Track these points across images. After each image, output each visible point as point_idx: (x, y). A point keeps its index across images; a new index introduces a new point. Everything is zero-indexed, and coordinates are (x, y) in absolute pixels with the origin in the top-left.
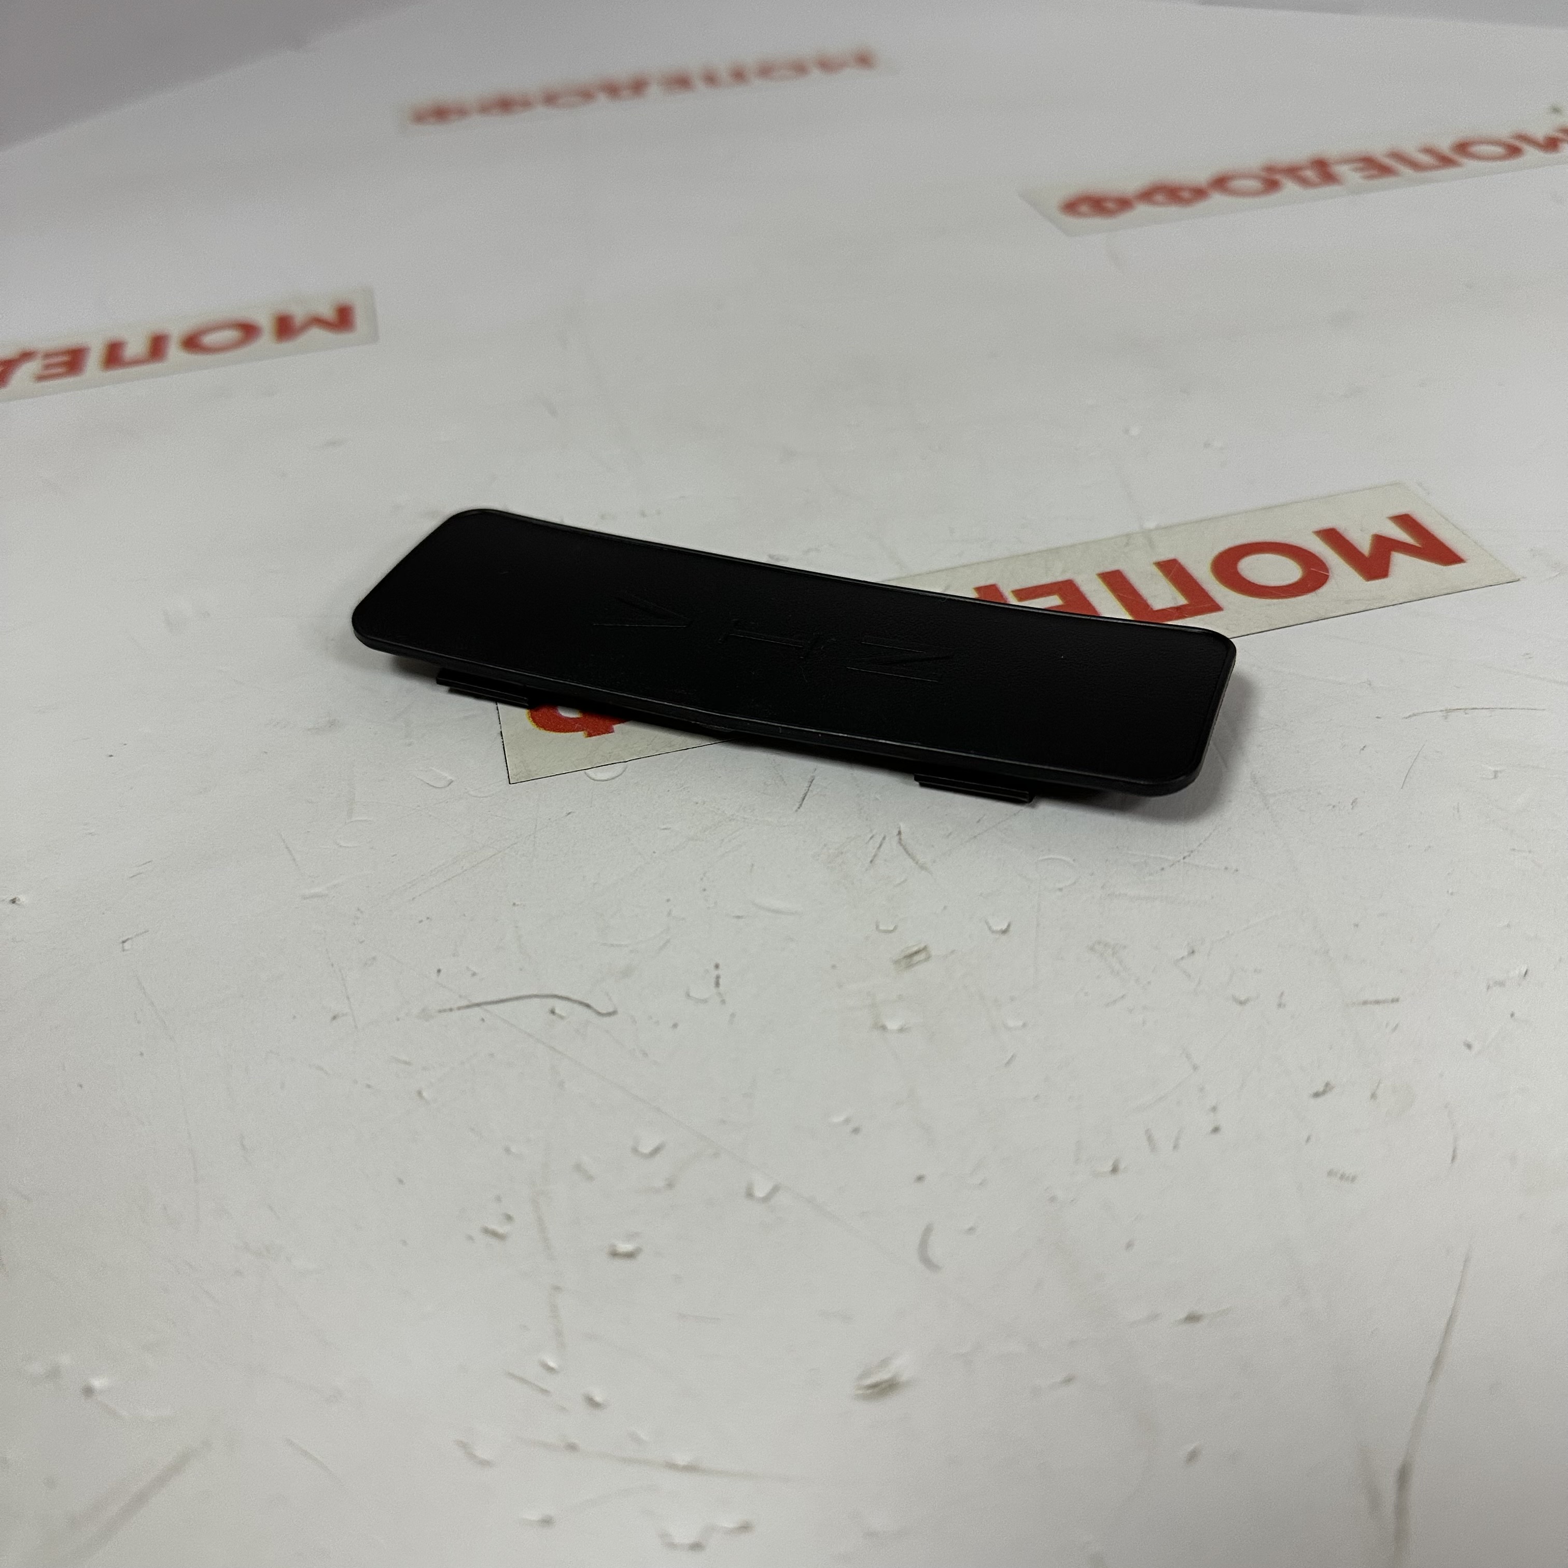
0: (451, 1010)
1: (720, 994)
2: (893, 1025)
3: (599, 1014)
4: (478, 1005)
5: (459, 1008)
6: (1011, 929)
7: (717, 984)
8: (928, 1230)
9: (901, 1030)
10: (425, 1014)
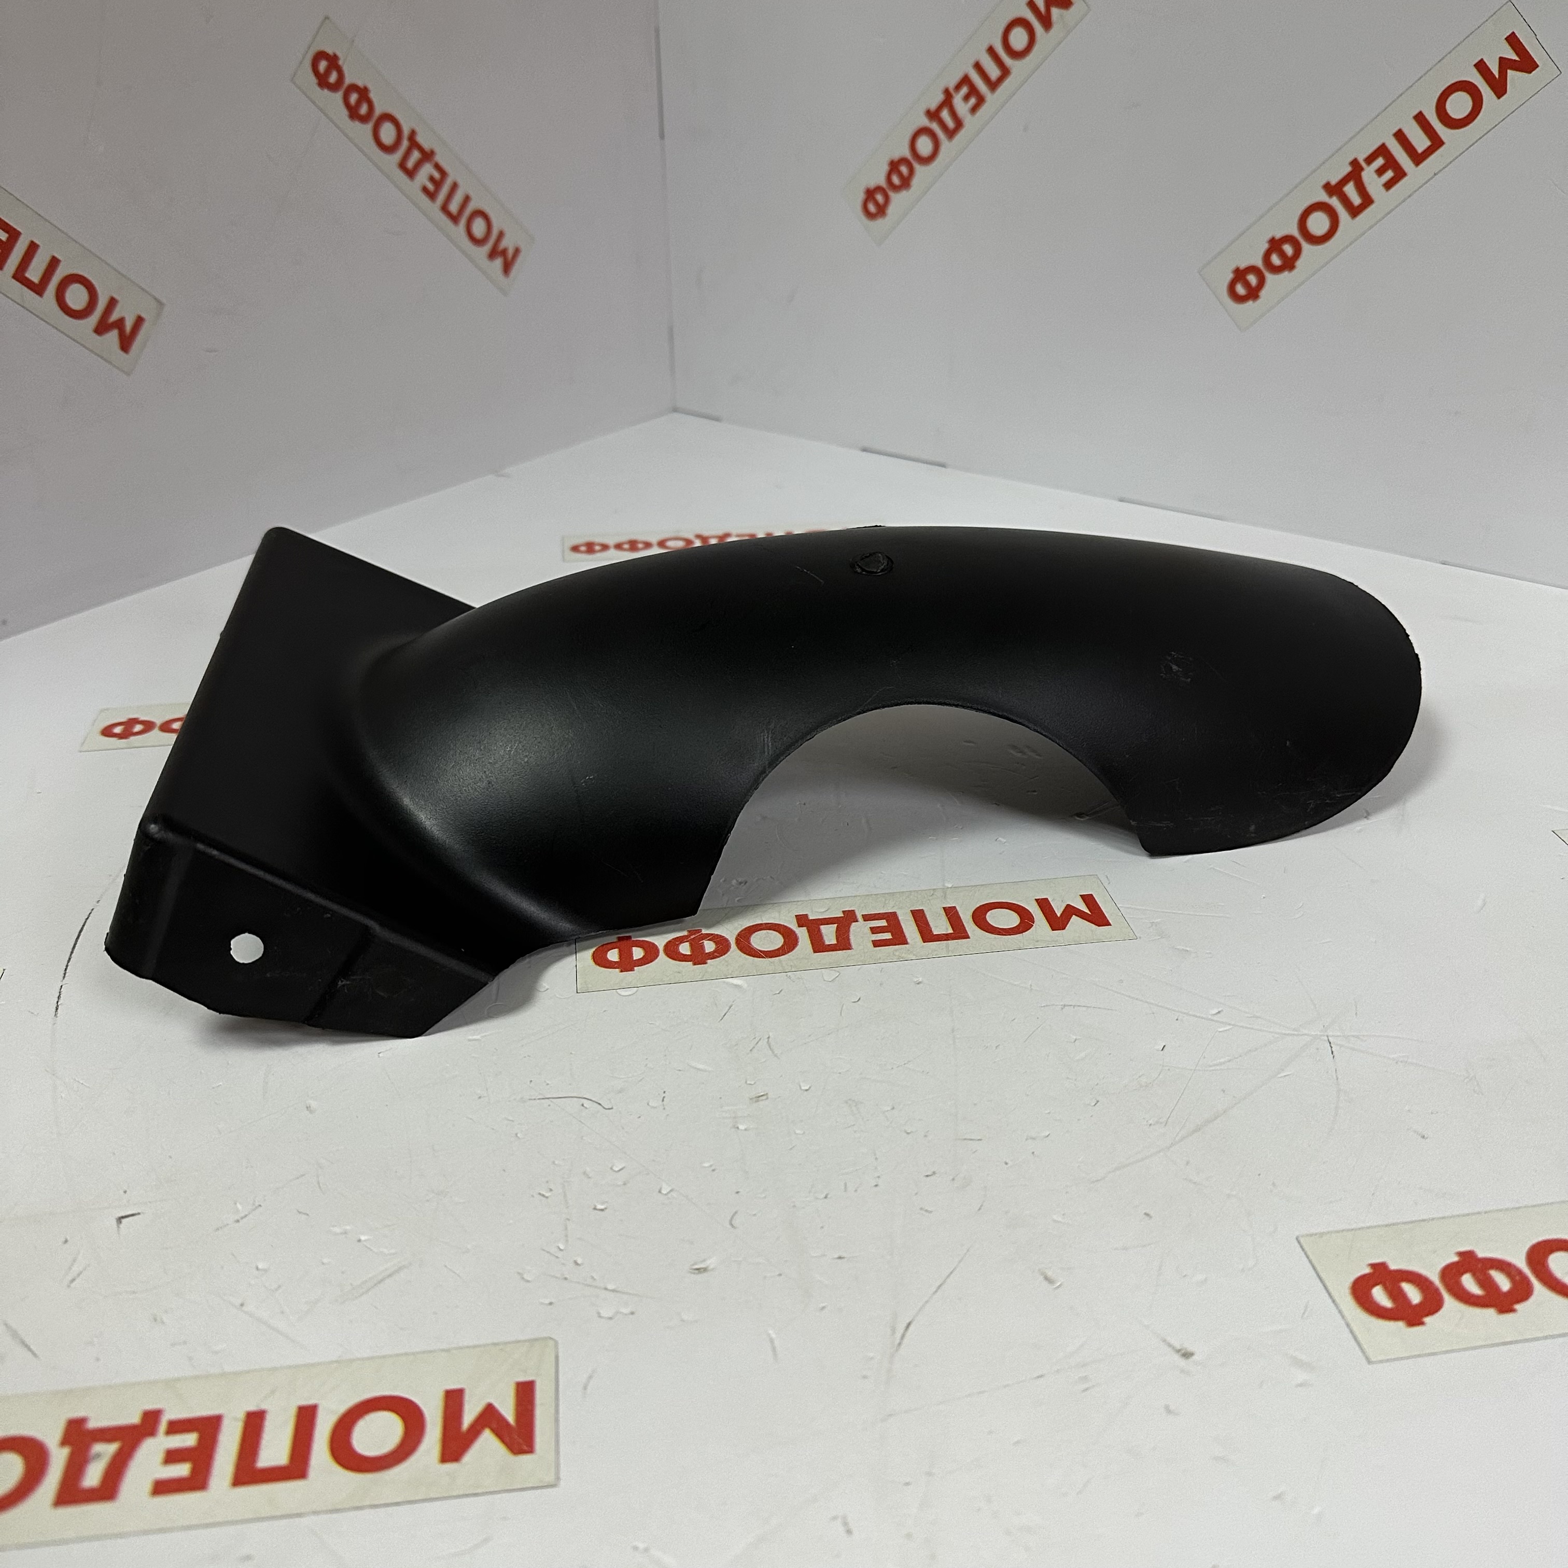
0: (535, 1099)
1: (663, 1105)
2: (742, 1127)
3: (604, 1108)
4: (548, 1098)
5: (539, 1099)
6: (810, 1090)
7: (663, 1100)
8: (736, 1213)
9: (746, 1130)
10: (522, 1100)
